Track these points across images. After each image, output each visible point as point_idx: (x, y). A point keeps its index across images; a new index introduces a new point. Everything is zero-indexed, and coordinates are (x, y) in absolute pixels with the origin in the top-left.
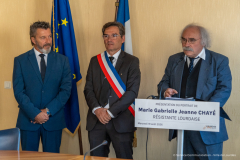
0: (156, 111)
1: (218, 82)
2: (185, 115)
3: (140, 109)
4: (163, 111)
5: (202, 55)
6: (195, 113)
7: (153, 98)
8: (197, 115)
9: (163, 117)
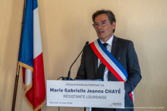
0: (66, 90)
2: (92, 94)
3: (52, 90)
4: (72, 91)
6: (102, 92)
7: (63, 79)
8: (104, 94)
9: (72, 96)
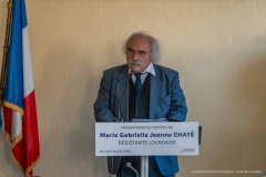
0: (121, 135)
1: (173, 102)
2: (157, 139)
4: (130, 135)
5: (151, 69)
6: (170, 135)
9: (130, 143)
